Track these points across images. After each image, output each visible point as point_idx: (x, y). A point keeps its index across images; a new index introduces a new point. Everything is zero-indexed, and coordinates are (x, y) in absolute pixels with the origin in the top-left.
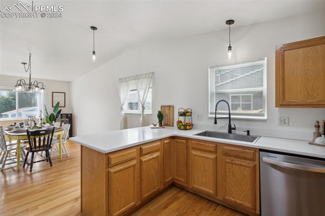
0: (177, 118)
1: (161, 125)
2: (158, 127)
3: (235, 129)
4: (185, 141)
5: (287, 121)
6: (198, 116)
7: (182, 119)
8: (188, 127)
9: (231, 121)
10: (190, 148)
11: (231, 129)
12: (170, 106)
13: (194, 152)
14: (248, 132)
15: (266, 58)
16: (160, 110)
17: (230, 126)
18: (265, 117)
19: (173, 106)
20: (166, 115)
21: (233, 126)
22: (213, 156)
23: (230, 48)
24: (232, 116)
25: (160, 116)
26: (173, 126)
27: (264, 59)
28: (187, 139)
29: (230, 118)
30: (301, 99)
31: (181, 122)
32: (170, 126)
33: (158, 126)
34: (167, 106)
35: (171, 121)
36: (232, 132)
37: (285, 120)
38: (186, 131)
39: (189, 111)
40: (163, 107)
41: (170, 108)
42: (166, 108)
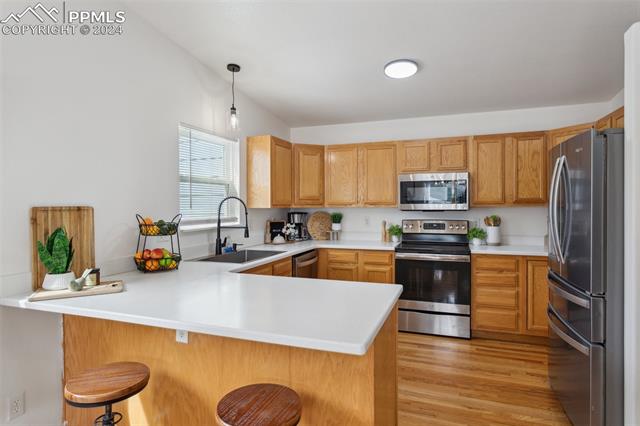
19: (93, 210)
29: (218, 227)
34: (70, 209)
40: (50, 215)
41: (80, 217)
42: (62, 218)
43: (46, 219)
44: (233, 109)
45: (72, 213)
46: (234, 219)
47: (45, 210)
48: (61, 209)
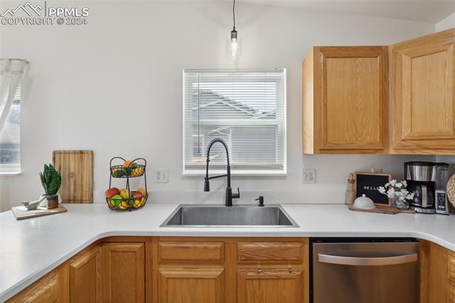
0: (103, 182)
1: (54, 203)
2: (45, 210)
3: (238, 196)
4: (139, 246)
5: (313, 176)
6: (159, 173)
7: (119, 183)
8: (137, 202)
9: (232, 182)
10: (155, 261)
11: (230, 197)
12: (81, 152)
13: (166, 271)
14: (261, 199)
15: (285, 70)
16: (49, 162)
17: (229, 191)
18: (284, 172)
19: (92, 153)
20: (71, 175)
21: (234, 191)
22: (215, 271)
23: (234, 33)
24: (232, 172)
25: (52, 179)
26: (91, 202)
27: (282, 71)
28: (147, 240)
29: (229, 175)
30: (348, 140)
31: (117, 192)
32: (81, 202)
33: (43, 207)
34: (75, 152)
35: (86, 188)
36: (233, 203)
37: (311, 174)
38: (134, 213)
39: (139, 162)
40: (62, 155)
41: (82, 158)
42: (69, 158)
43: (60, 159)
44: (234, 31)
45: (76, 155)
46: (280, 167)
47: (60, 153)
48: (69, 153)
